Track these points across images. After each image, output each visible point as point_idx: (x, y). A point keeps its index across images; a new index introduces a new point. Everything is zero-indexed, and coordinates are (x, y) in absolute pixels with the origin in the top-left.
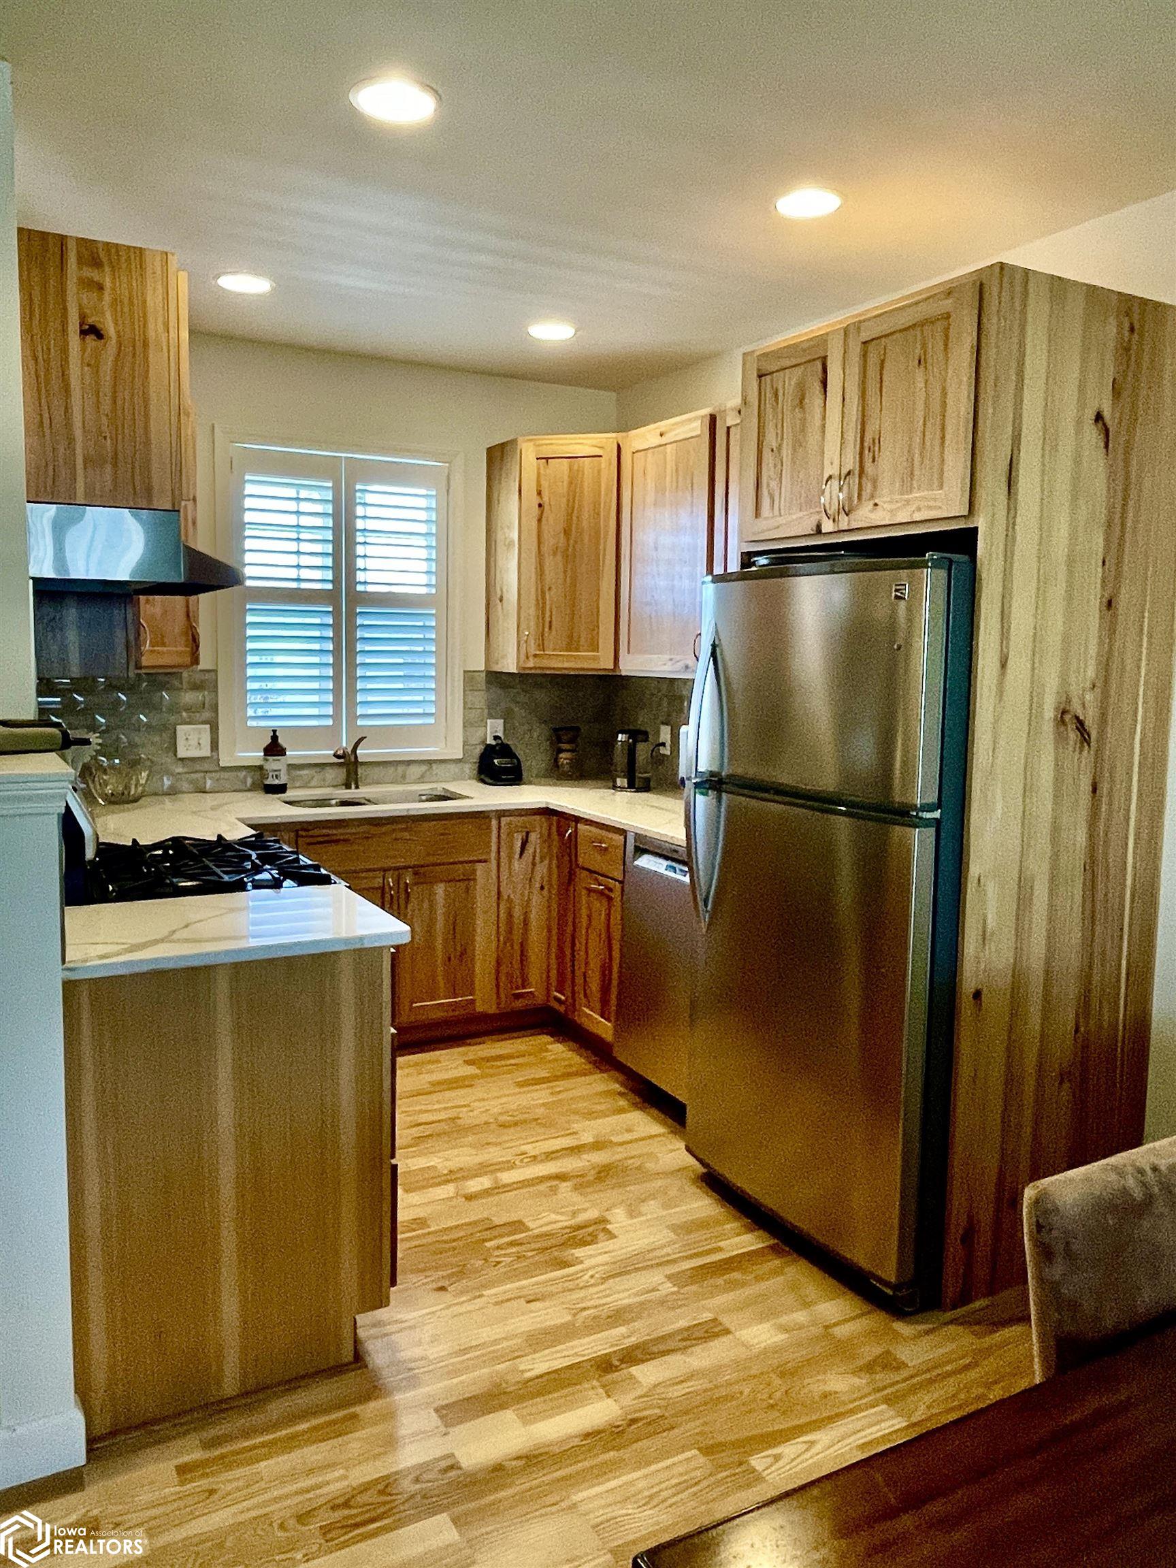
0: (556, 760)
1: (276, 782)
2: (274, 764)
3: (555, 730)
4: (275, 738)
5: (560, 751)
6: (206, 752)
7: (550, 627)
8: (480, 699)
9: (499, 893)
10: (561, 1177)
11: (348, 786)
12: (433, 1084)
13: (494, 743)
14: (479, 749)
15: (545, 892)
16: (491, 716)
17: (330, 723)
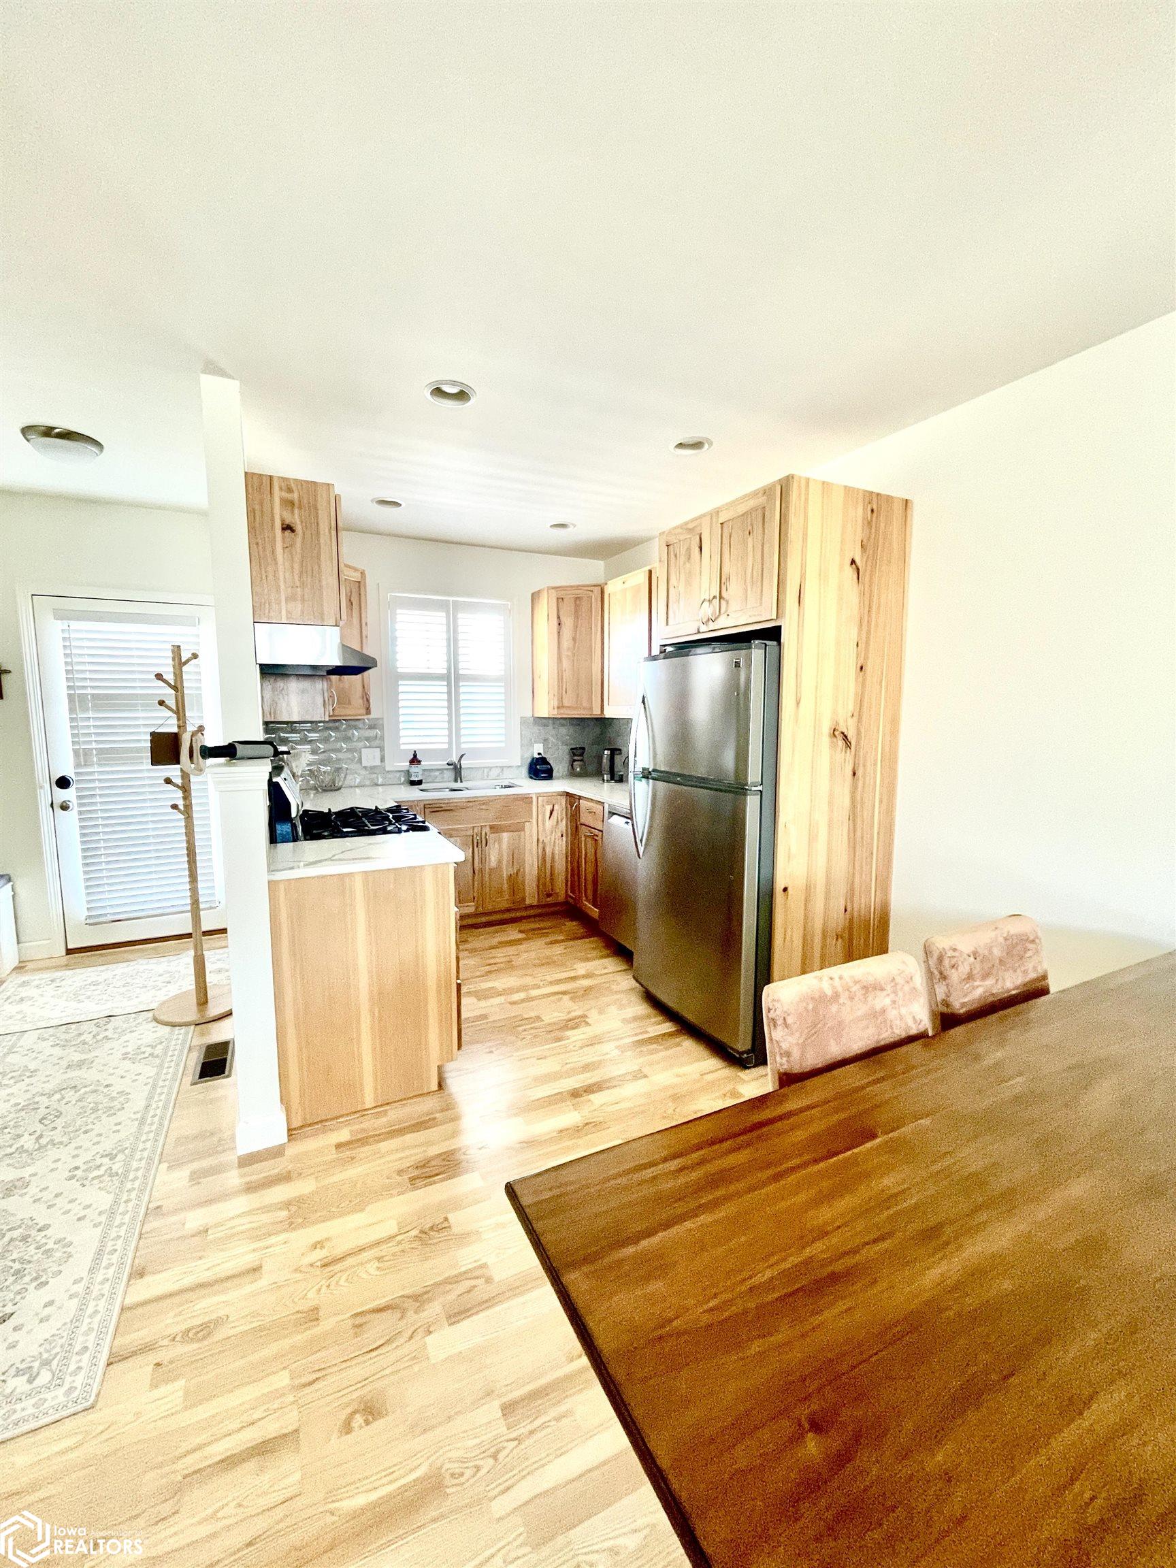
0: (572, 765)
1: (417, 779)
2: (414, 769)
3: (572, 749)
4: (415, 756)
5: (574, 761)
6: (378, 762)
8: (530, 732)
9: (538, 839)
10: (564, 993)
11: (456, 781)
12: (500, 943)
13: (538, 756)
14: (529, 760)
15: (564, 838)
16: (536, 742)
17: (446, 746)
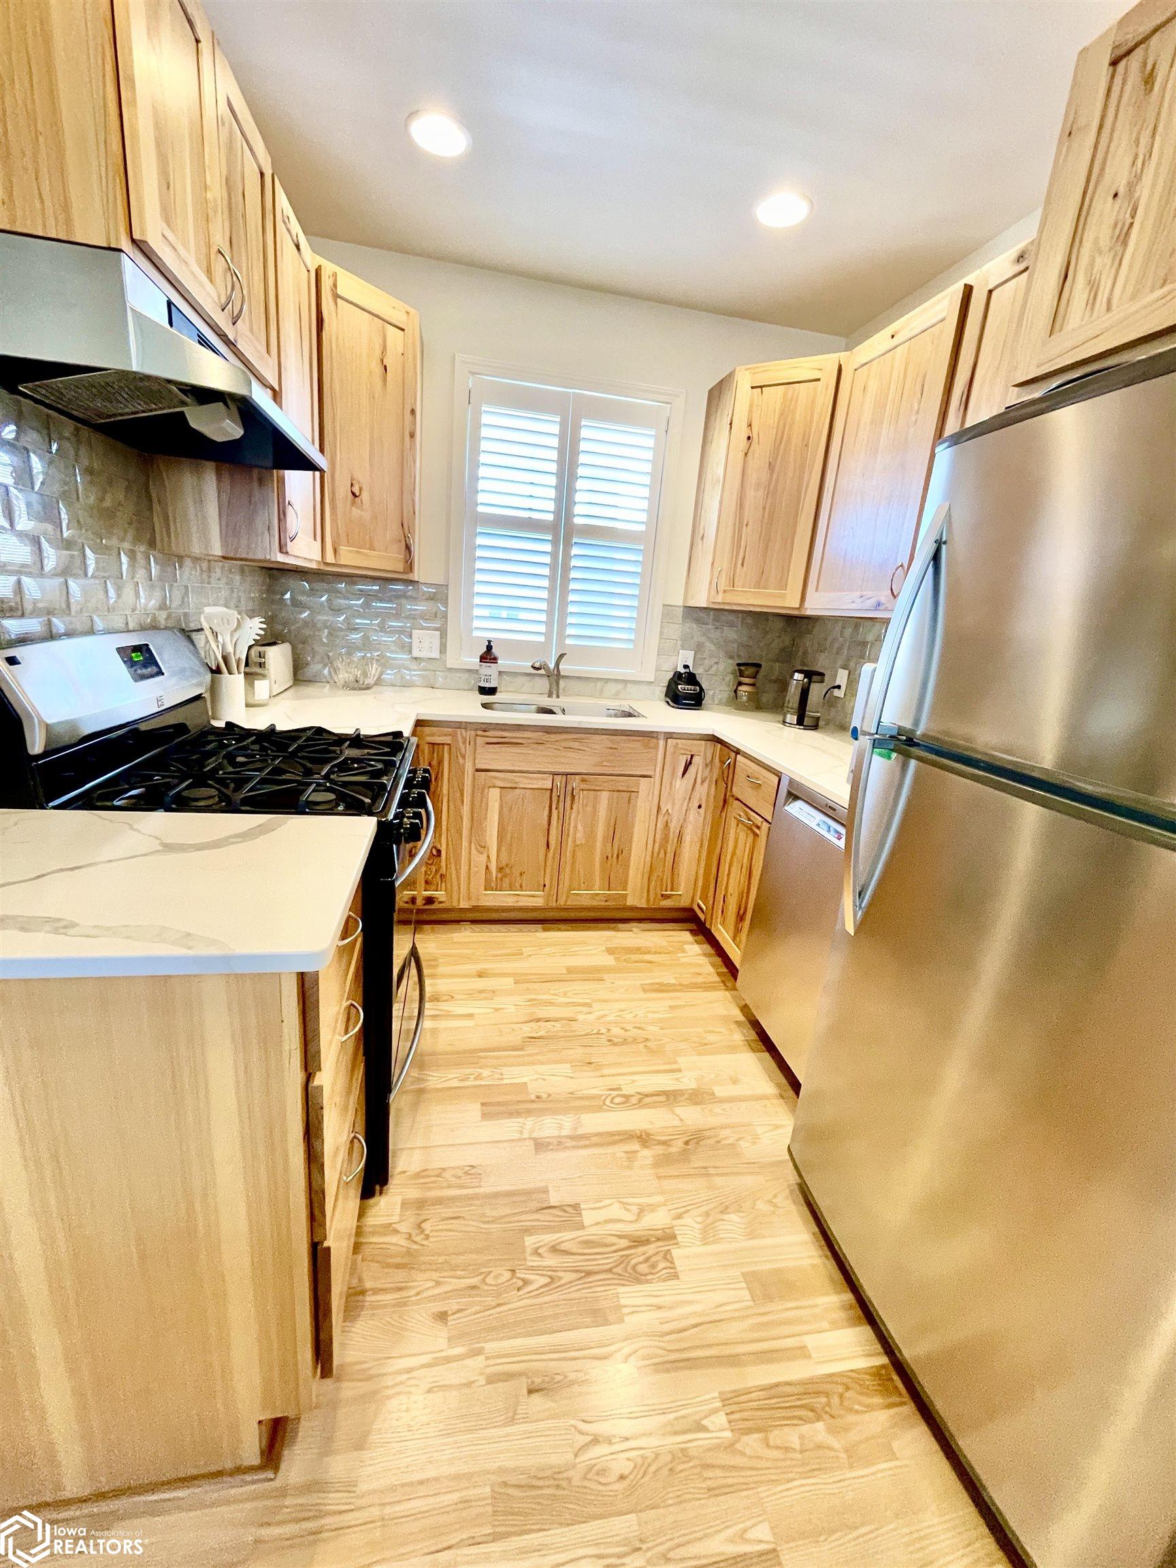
0: (735, 691)
1: (487, 685)
2: (489, 670)
3: (739, 665)
4: (489, 648)
5: (740, 684)
6: (435, 654)
7: (743, 565)
8: (676, 630)
9: (659, 808)
11: (550, 695)
12: (570, 970)
13: (683, 671)
14: (669, 675)
15: (702, 810)
16: (683, 648)
17: (542, 639)
